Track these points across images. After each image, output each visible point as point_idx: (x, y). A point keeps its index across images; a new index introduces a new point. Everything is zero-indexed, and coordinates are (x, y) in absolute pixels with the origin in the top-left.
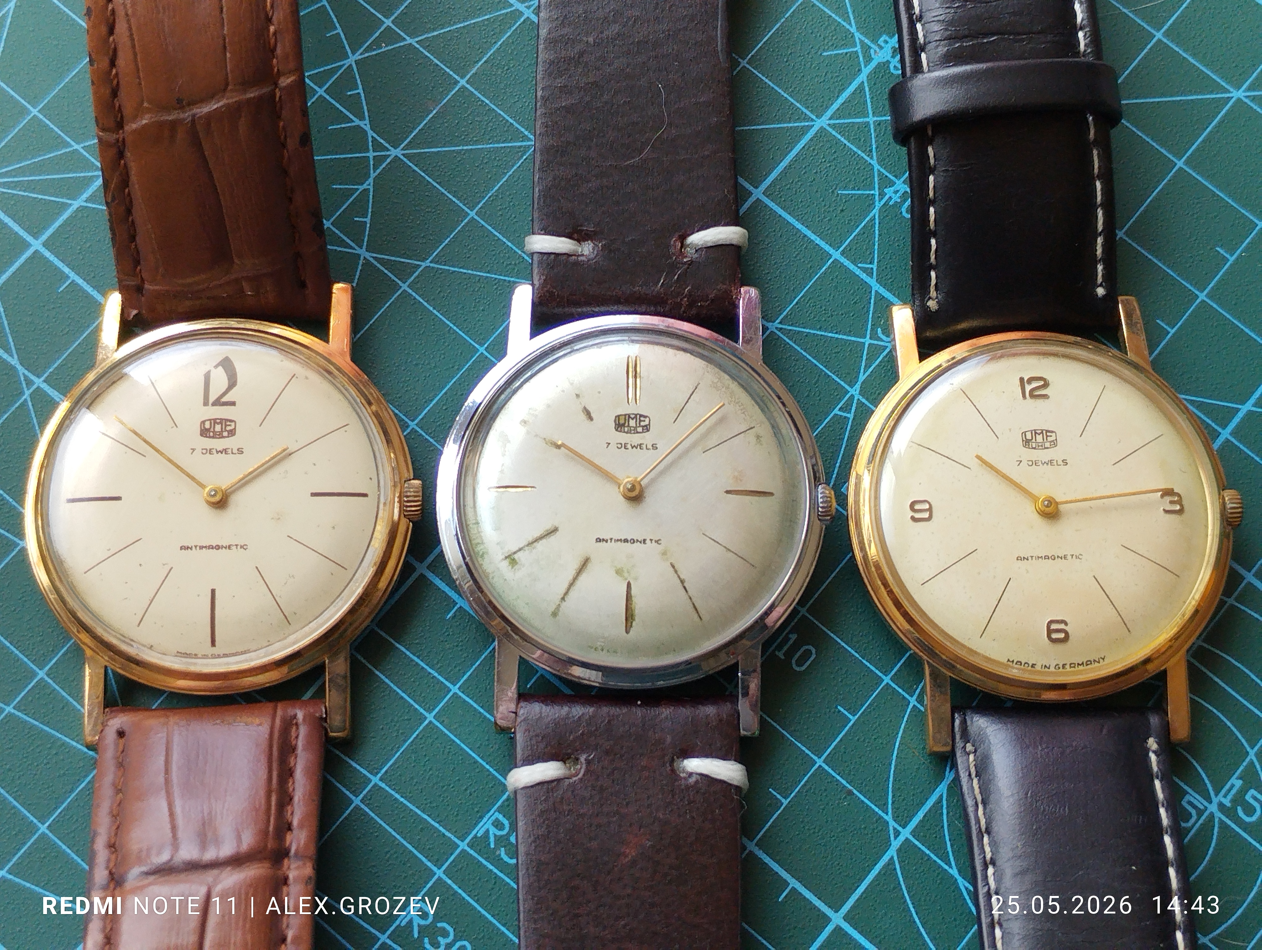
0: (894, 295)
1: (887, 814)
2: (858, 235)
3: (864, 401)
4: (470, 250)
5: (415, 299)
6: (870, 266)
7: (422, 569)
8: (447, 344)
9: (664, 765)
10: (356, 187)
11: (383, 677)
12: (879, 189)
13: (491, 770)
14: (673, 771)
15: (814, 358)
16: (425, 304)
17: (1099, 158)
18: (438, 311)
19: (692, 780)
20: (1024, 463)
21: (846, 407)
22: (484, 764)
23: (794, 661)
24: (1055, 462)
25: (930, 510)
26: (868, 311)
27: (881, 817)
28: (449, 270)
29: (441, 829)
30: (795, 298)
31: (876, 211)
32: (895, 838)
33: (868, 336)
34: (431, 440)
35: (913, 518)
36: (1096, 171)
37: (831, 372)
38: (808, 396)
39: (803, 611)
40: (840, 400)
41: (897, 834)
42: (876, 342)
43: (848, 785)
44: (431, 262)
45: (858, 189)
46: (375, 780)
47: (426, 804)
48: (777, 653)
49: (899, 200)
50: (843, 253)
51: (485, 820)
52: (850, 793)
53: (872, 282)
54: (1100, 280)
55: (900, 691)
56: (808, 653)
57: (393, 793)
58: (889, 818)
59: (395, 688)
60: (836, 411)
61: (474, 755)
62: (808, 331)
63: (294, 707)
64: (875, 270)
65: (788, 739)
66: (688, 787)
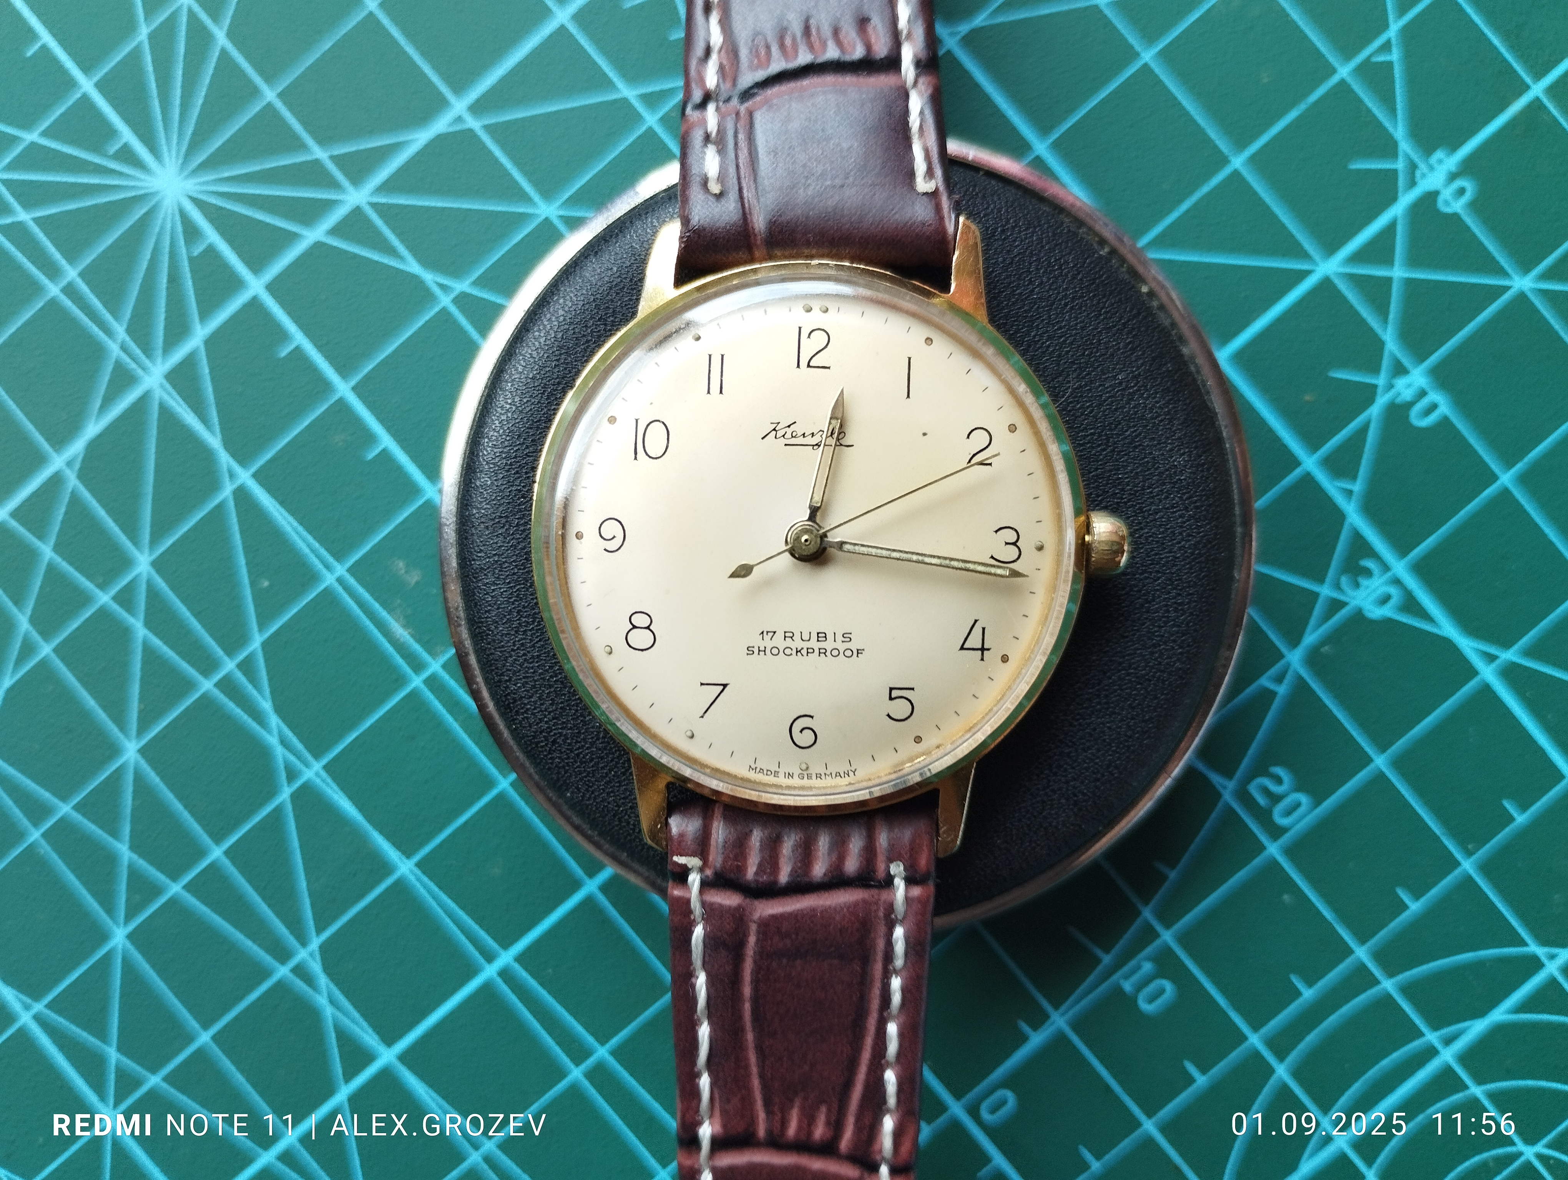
6: (1349, 486)
31: (1374, 410)
33: (1327, 585)
37: (1268, 626)
40: (1272, 665)
42: (1335, 595)
45: (1357, 374)
50: (1318, 462)
53: (1350, 509)
55: (1268, 1055)
56: (1161, 991)
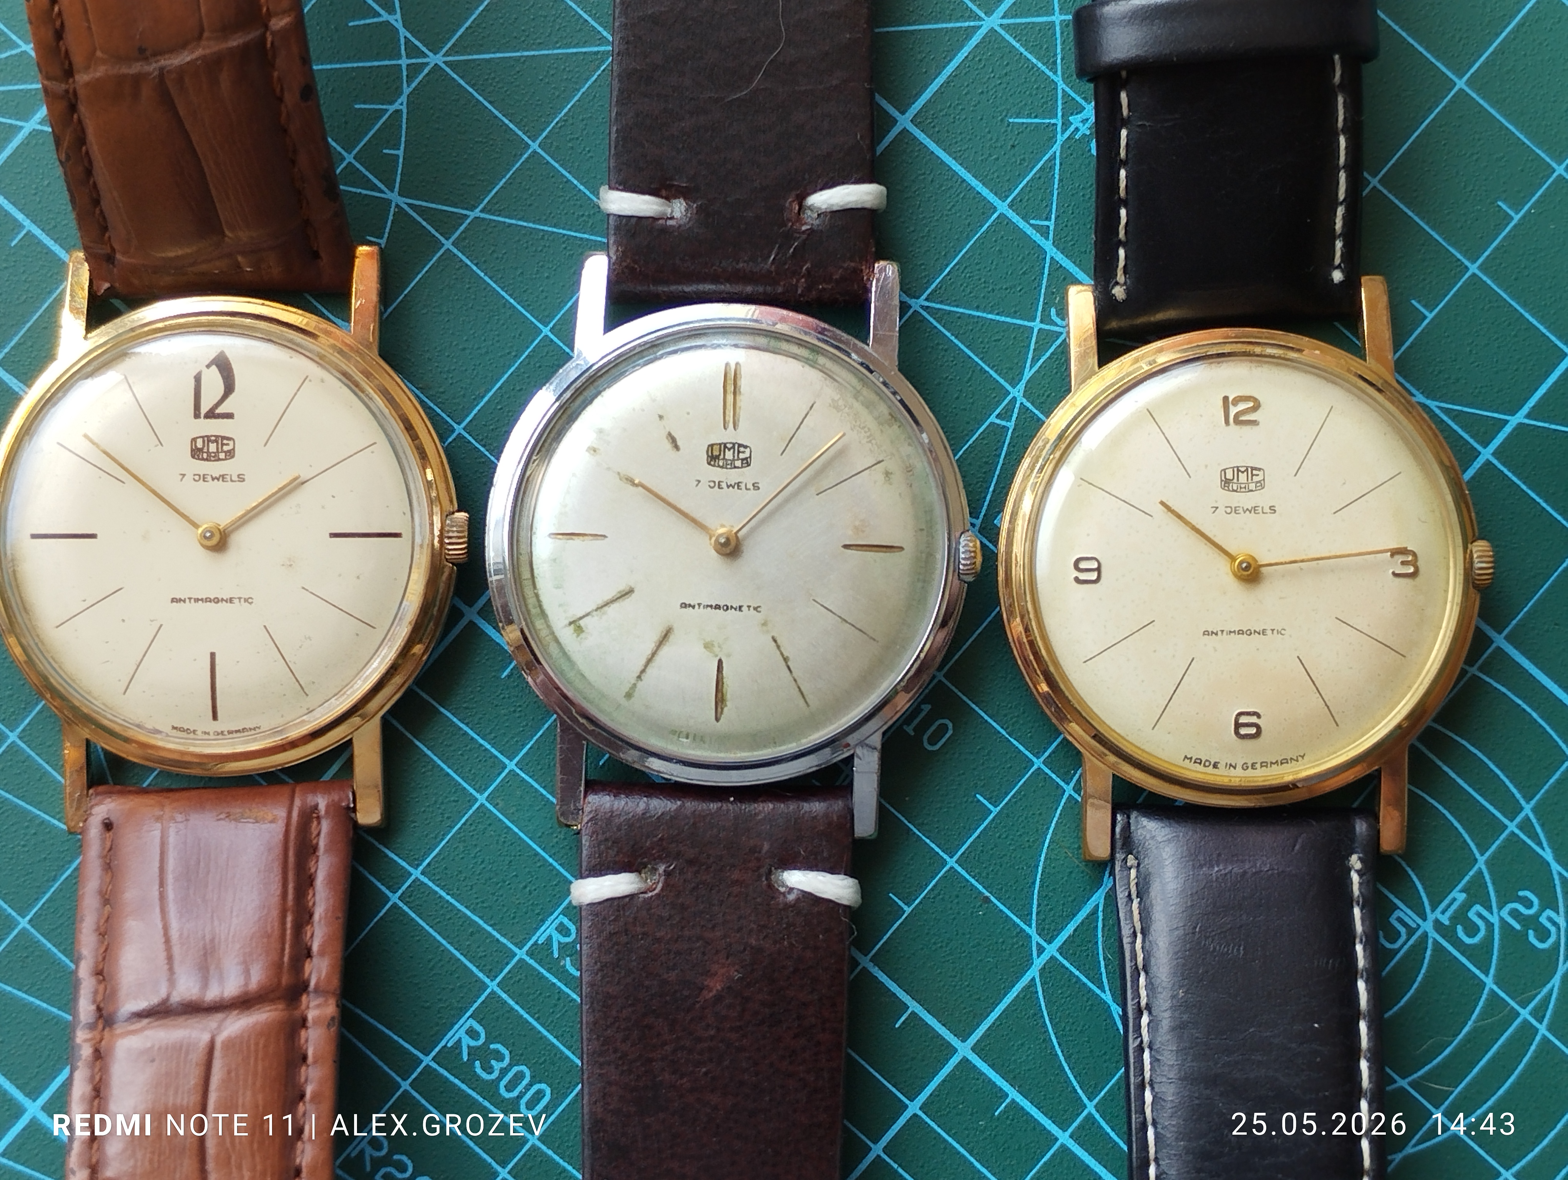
0: (1074, 263)
1: (1030, 926)
2: (1032, 179)
3: (1029, 405)
4: (531, 195)
5: (461, 261)
6: (1046, 223)
7: (471, 614)
8: (502, 322)
9: (760, 876)
10: (384, 107)
11: (425, 749)
12: (1063, 116)
13: (555, 864)
14: (770, 886)
15: (967, 347)
16: (475, 268)
17: (1344, 107)
18: (491, 278)
19: (791, 897)
20: (1221, 510)
21: (1006, 413)
22: (547, 857)
23: (925, 737)
24: (1260, 509)
25: (1098, 570)
26: (1040, 285)
27: (1022, 930)
28: (505, 223)
29: (495, 933)
30: (947, 265)
31: (1057, 148)
32: (1038, 957)
33: (1038, 319)
34: (482, 449)
35: (1077, 580)
36: (1340, 124)
37: (989, 366)
38: (957, 398)
39: (940, 676)
40: (999, 403)
41: (1041, 950)
42: (1047, 327)
43: (984, 891)
44: (481, 211)
45: (1036, 117)
46: (416, 873)
47: (477, 904)
48: (905, 727)
49: (1088, 133)
50: (1011, 206)
51: (547, 923)
52: (987, 900)
53: (1048, 245)
54: (1337, 260)
55: (1054, 776)
56: (943, 729)
57: (437, 889)
58: (1032, 931)
59: (439, 762)
60: (993, 419)
61: (535, 846)
62: (961, 310)
63: (314, 792)
64: (1052, 228)
65: (915, 833)
66: (788, 906)
